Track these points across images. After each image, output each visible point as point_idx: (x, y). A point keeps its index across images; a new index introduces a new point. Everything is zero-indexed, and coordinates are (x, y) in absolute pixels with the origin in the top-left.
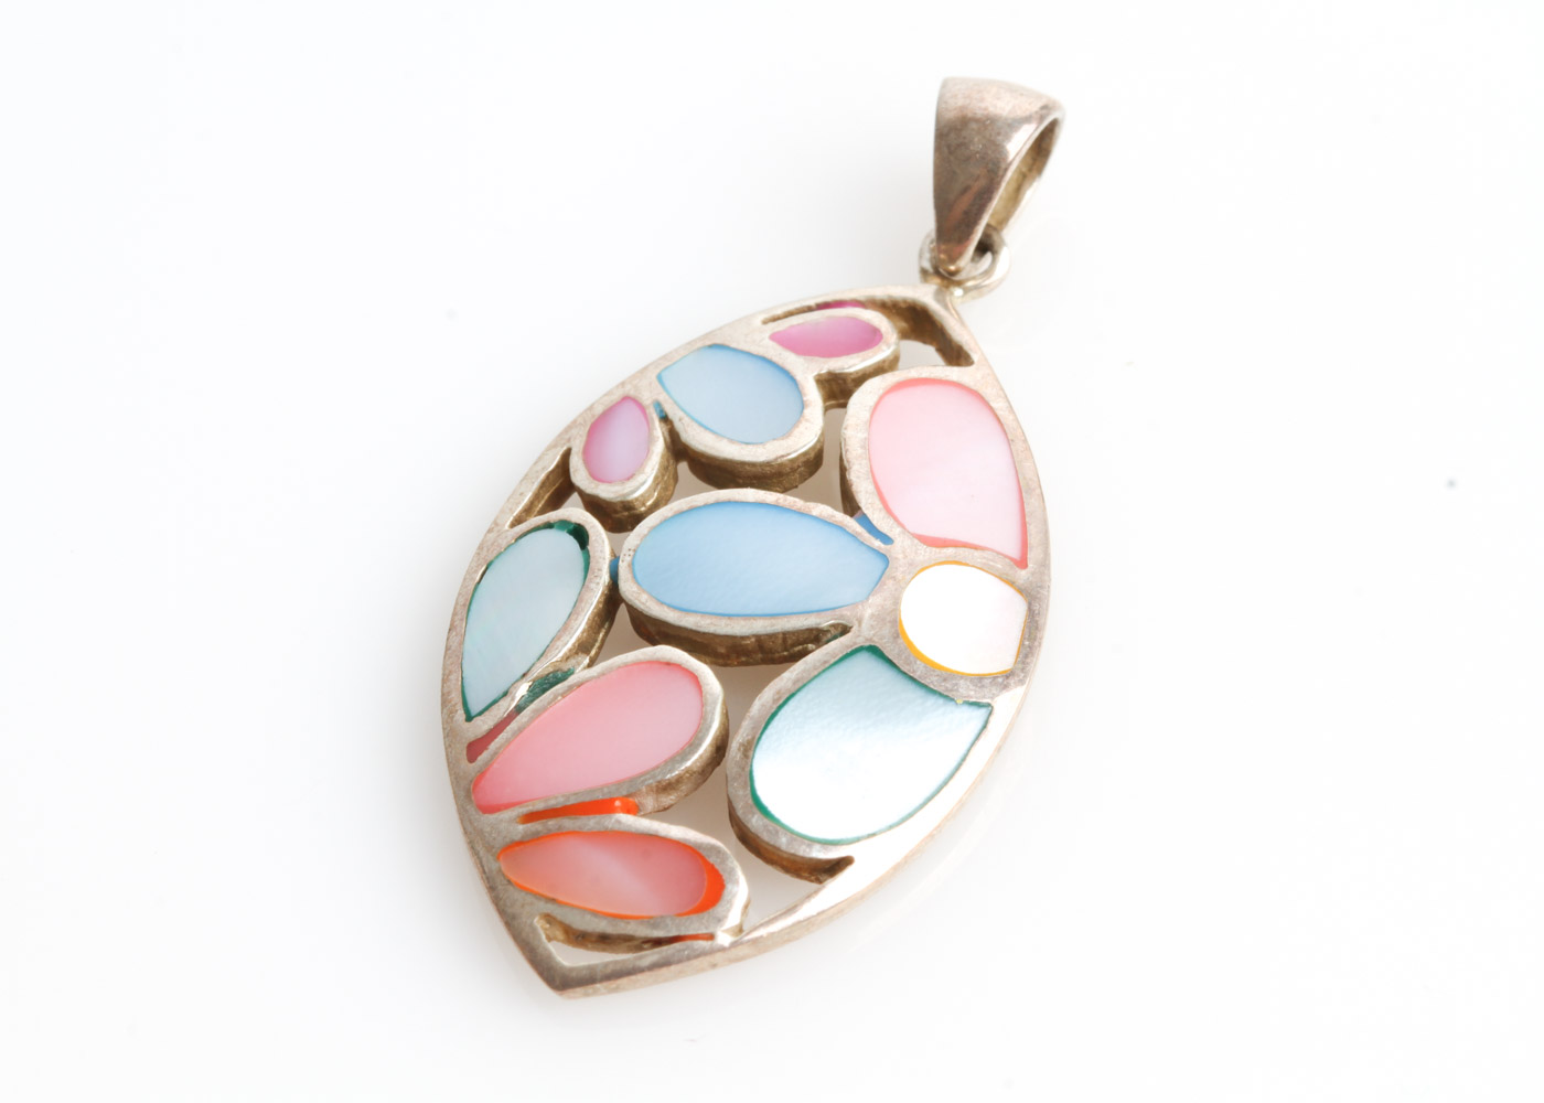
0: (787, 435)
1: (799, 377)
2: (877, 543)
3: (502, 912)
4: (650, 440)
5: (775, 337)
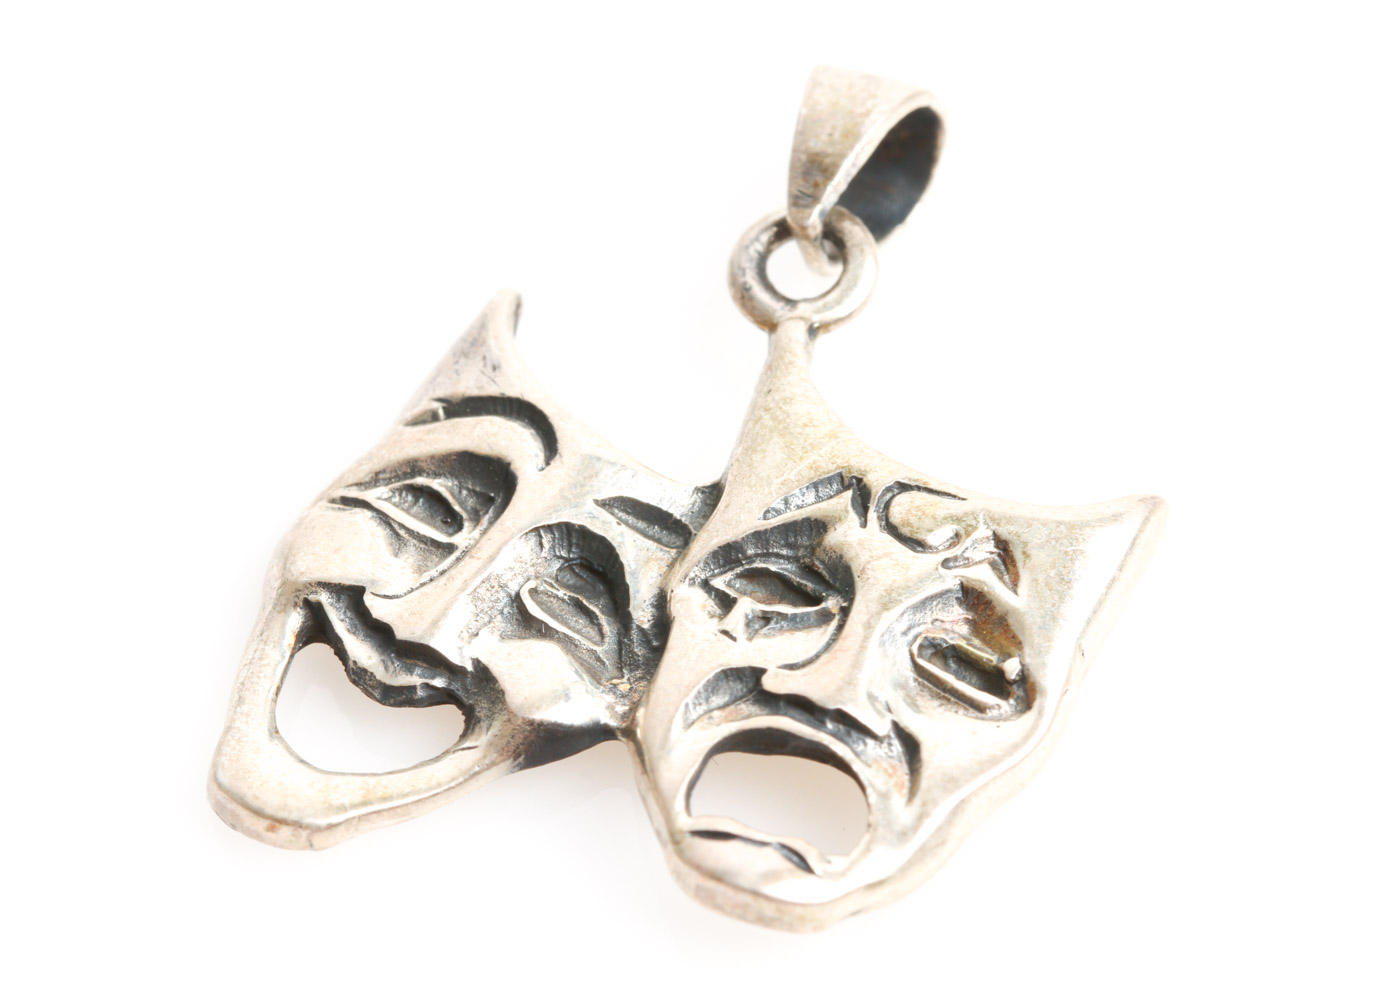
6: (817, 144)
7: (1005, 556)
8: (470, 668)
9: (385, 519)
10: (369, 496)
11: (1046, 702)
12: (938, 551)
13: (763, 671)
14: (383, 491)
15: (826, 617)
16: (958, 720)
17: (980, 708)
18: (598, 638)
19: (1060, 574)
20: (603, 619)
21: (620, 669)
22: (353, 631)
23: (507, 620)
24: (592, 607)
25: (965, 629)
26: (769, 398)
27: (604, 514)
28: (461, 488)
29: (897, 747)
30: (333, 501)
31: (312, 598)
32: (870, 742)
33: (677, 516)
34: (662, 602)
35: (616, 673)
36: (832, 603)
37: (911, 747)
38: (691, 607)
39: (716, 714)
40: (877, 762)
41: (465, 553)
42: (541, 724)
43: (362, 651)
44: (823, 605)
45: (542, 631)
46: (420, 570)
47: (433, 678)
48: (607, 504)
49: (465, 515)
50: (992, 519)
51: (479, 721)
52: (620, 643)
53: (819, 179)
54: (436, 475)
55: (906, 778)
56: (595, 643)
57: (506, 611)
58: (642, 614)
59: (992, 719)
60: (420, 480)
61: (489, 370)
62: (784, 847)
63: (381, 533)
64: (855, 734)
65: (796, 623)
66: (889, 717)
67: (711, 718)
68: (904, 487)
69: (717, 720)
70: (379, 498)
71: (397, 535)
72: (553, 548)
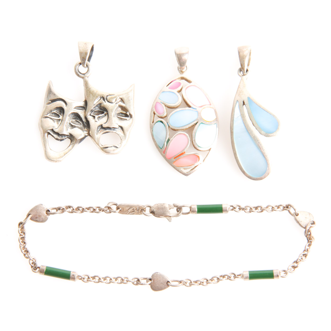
0: (178, 101)
1: (175, 92)
2: (195, 110)
3: (177, 170)
4: (163, 107)
5: (169, 88)
6: (83, 56)
7: (122, 100)
8: (69, 134)
9: (51, 118)
10: (48, 116)
11: (133, 116)
12: (114, 102)
13: (102, 125)
14: (49, 115)
15: (105, 115)
16: (125, 122)
17: (126, 119)
18: (80, 124)
19: (128, 100)
20: (80, 122)
21: (84, 127)
22: (54, 134)
23: (70, 126)
24: (78, 121)
25: (121, 110)
26: (87, 89)
27: (75, 109)
28: (57, 111)
29: (120, 128)
30: (44, 117)
31: (48, 132)
32: (117, 129)
33: (82, 106)
34: (86, 118)
35: (84, 128)
36: (105, 113)
37: (122, 128)
38: (90, 118)
39: (99, 132)
40: (119, 131)
41: (62, 120)
42: (80, 139)
43: (56, 136)
44: (104, 113)
45: (75, 127)
46: (58, 124)
47: (65, 137)
48: (75, 108)
49: (59, 114)
50: (119, 96)
51: (72, 140)
52: (83, 124)
53: (84, 60)
54: (54, 111)
55: (122, 131)
56: (80, 125)
57: (70, 125)
58: (84, 120)
59: (128, 120)
60: (53, 112)
61: (54, 95)
62: (114, 146)
63: (51, 120)
64: (115, 129)
65: (103, 117)
66: (118, 125)
67: (99, 133)
68: (107, 96)
69: (100, 133)
70: (49, 116)
71: (53, 120)
72: (71, 116)
